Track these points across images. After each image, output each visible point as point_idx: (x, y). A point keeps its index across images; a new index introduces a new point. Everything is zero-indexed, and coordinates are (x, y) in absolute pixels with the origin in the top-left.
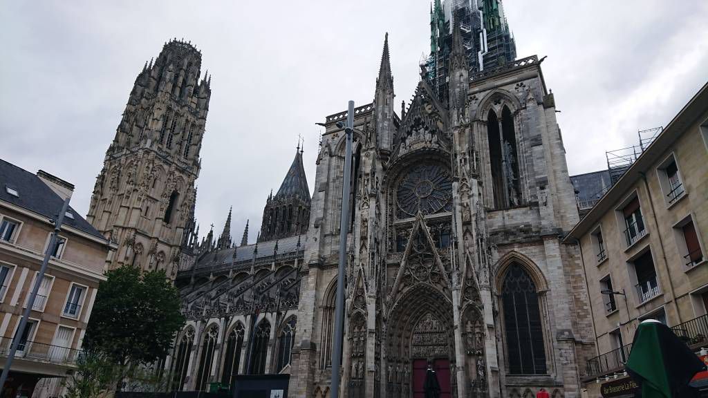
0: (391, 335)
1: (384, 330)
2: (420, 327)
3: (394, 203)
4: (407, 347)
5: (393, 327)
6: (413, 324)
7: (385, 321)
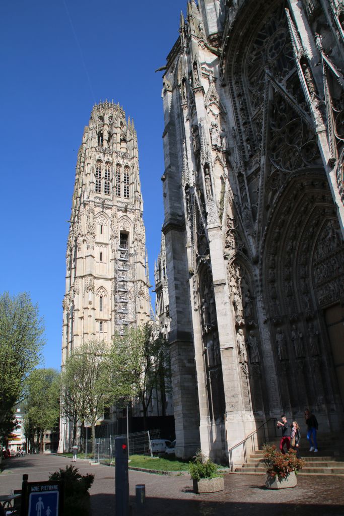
0: (273, 281)
1: (259, 278)
2: (320, 251)
3: (246, 90)
4: (307, 292)
5: (273, 268)
6: (308, 250)
7: (256, 262)
